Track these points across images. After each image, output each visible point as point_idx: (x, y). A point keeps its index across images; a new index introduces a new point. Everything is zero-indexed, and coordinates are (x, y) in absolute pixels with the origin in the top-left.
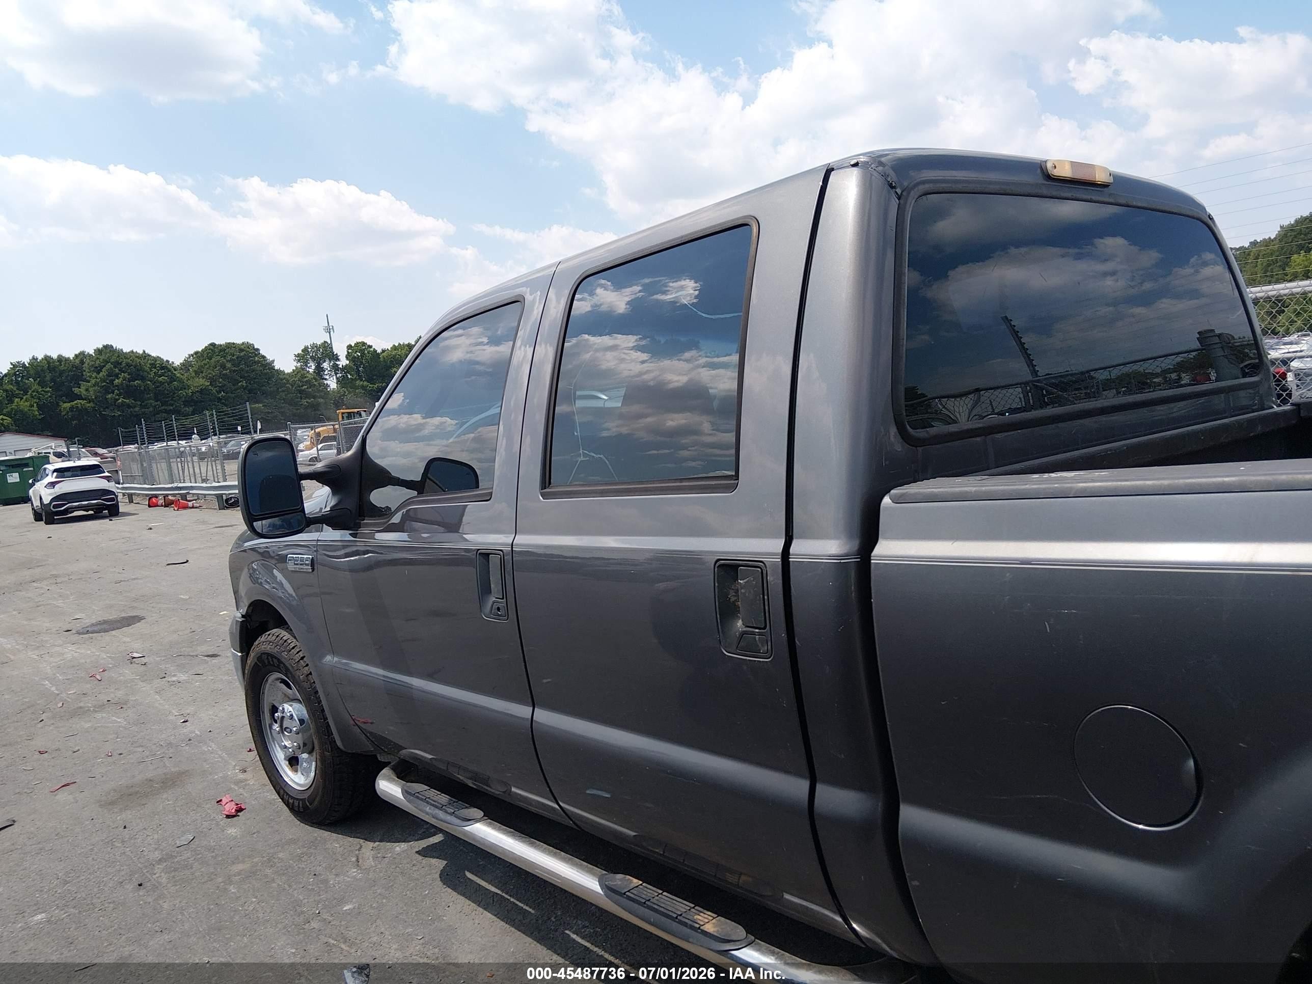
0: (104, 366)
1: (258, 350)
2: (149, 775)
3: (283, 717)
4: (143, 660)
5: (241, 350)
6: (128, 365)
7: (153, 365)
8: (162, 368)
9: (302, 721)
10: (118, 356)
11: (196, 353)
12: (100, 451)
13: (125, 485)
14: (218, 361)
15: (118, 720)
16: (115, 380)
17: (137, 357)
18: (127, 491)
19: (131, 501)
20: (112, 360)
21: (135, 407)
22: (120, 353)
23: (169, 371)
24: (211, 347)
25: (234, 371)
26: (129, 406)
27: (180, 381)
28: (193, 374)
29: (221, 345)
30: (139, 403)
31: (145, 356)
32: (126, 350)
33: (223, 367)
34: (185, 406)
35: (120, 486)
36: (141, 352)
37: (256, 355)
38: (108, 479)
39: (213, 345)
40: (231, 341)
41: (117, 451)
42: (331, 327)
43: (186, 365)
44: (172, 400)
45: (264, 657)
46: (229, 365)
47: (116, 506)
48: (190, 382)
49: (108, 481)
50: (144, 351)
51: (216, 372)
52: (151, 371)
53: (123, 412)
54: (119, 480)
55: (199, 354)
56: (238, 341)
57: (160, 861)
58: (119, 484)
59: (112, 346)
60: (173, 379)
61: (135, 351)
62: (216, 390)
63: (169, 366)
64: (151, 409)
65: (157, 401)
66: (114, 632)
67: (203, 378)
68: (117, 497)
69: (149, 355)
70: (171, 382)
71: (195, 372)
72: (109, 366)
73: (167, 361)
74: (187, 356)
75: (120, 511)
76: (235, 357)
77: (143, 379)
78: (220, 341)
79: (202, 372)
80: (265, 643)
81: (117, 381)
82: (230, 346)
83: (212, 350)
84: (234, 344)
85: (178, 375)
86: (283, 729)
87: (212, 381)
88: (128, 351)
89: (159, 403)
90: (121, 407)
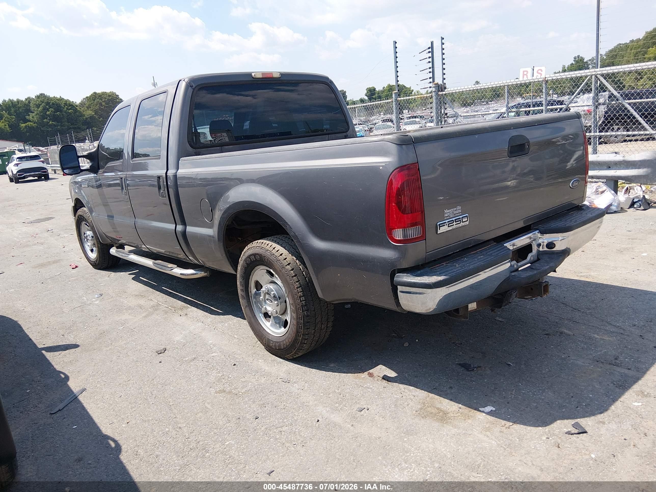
0: (41, 104)
1: (118, 96)
2: (49, 261)
3: (87, 236)
4: (52, 231)
5: (109, 96)
6: (53, 104)
7: (66, 104)
8: (70, 105)
9: (92, 237)
10: (48, 100)
11: (87, 97)
12: (41, 148)
13: (52, 165)
14: (98, 102)
15: (41, 247)
16: (47, 112)
17: (57, 100)
18: (53, 168)
19: (55, 173)
20: (45, 102)
21: (58, 126)
22: (49, 98)
23: (74, 107)
24: (95, 94)
25: (107, 107)
26: (55, 125)
27: (80, 112)
28: (86, 109)
29: (99, 93)
30: (60, 124)
31: (61, 99)
32: (52, 96)
33: (101, 104)
34: (83, 125)
35: (50, 166)
36: (59, 97)
37: (117, 98)
38: (43, 162)
39: (95, 93)
40: (105, 91)
41: (47, 148)
42: (155, 83)
43: (82, 104)
44: (76, 122)
45: (79, 216)
46: (104, 104)
47: (48, 175)
48: (84, 113)
49: (43, 163)
50: (60, 97)
51: (97, 107)
52: (65, 107)
53: (52, 129)
54: (49, 163)
55: (88, 98)
56: (108, 91)
57: (49, 278)
58: (49, 164)
59: (44, 94)
60: (76, 111)
61: (56, 97)
62: (98, 117)
63: (73, 104)
64: (66, 127)
65: (68, 123)
66: (42, 223)
67: (91, 110)
68: (48, 170)
69: (63, 99)
70: (75, 113)
71: (87, 107)
72: (43, 104)
73: (73, 102)
74: (82, 99)
75: (50, 177)
76: (106, 100)
77: (61, 111)
78: (99, 91)
79: (90, 108)
80: (80, 212)
81: (48, 112)
82: (104, 93)
83: (95, 96)
84: (106, 92)
85: (78, 109)
86: (87, 240)
87: (96, 113)
88: (52, 97)
89: (70, 124)
90: (50, 126)
